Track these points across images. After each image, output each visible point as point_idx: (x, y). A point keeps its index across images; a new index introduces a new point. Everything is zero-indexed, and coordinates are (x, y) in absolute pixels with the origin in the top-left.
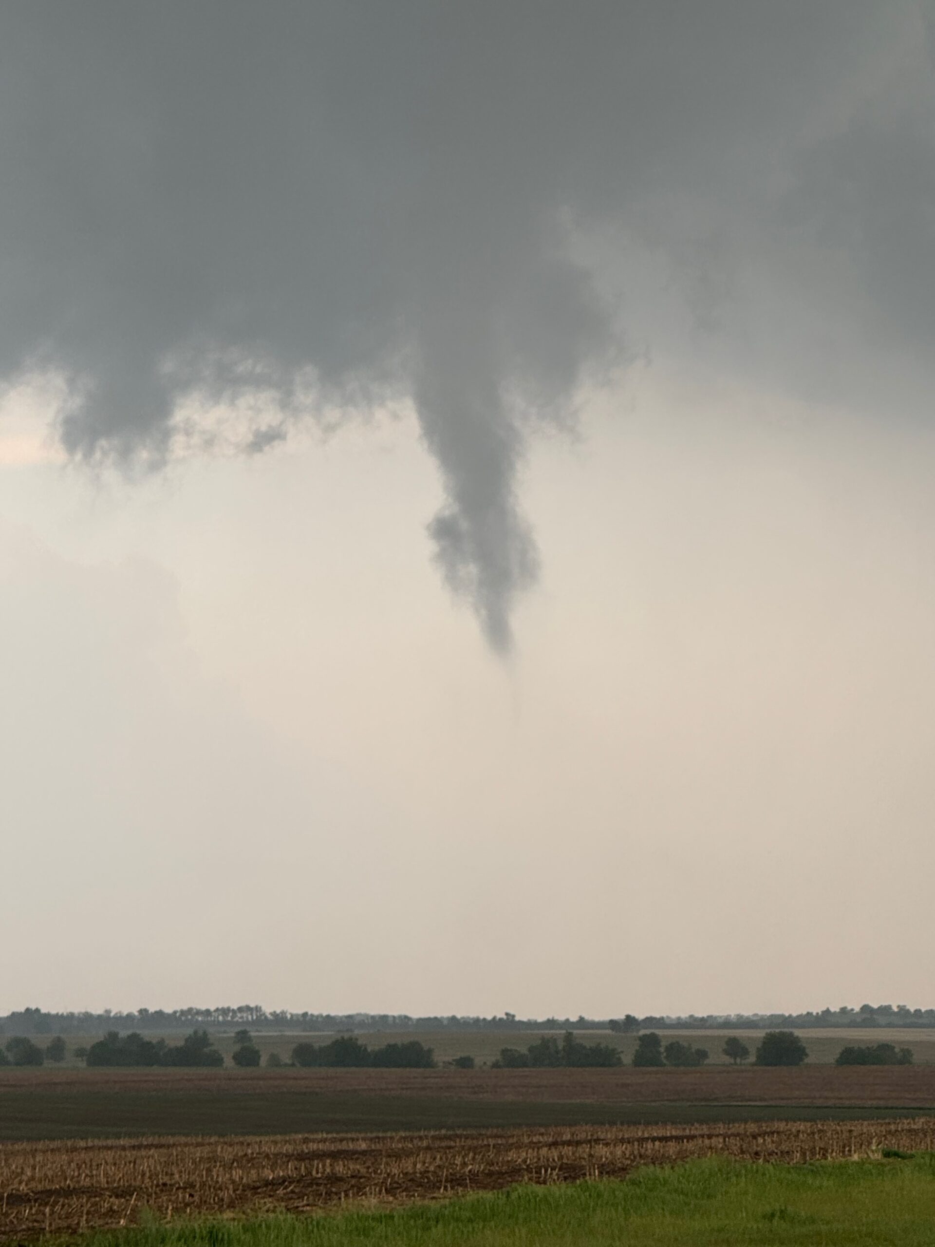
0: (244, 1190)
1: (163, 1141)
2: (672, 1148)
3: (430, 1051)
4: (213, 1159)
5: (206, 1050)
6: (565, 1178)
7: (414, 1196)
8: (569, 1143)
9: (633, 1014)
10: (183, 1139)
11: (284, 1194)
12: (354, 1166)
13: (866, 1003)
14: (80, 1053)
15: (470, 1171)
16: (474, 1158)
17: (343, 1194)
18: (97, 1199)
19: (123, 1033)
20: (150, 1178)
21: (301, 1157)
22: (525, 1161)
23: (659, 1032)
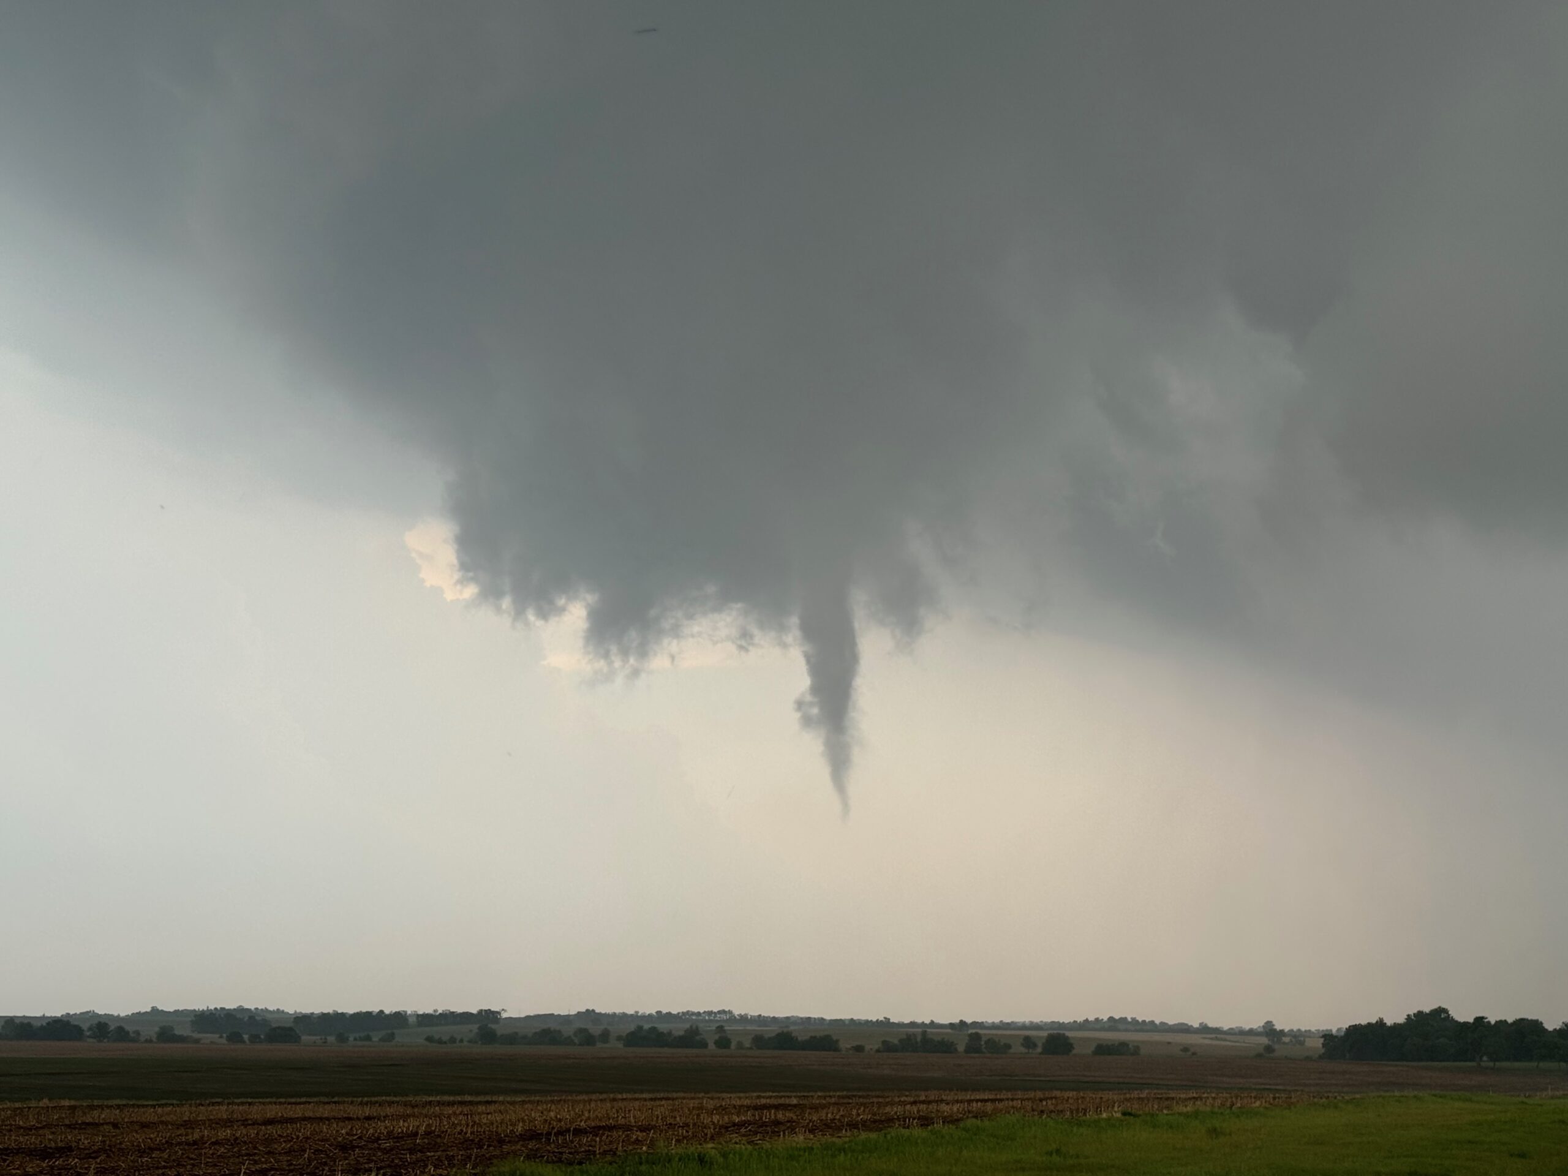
0: (720, 1129)
1: (670, 1095)
2: (989, 1107)
3: (837, 1041)
4: (701, 1108)
5: (698, 1038)
6: (922, 1125)
7: (826, 1135)
8: (923, 1102)
9: (964, 1020)
10: (682, 1095)
11: (745, 1132)
12: (790, 1115)
13: (1111, 1015)
14: (619, 1038)
15: (861, 1119)
16: (864, 1111)
17: (782, 1133)
18: (629, 1132)
19: (646, 1026)
20: (662, 1119)
21: (756, 1108)
22: (896, 1113)
23: (981, 1032)
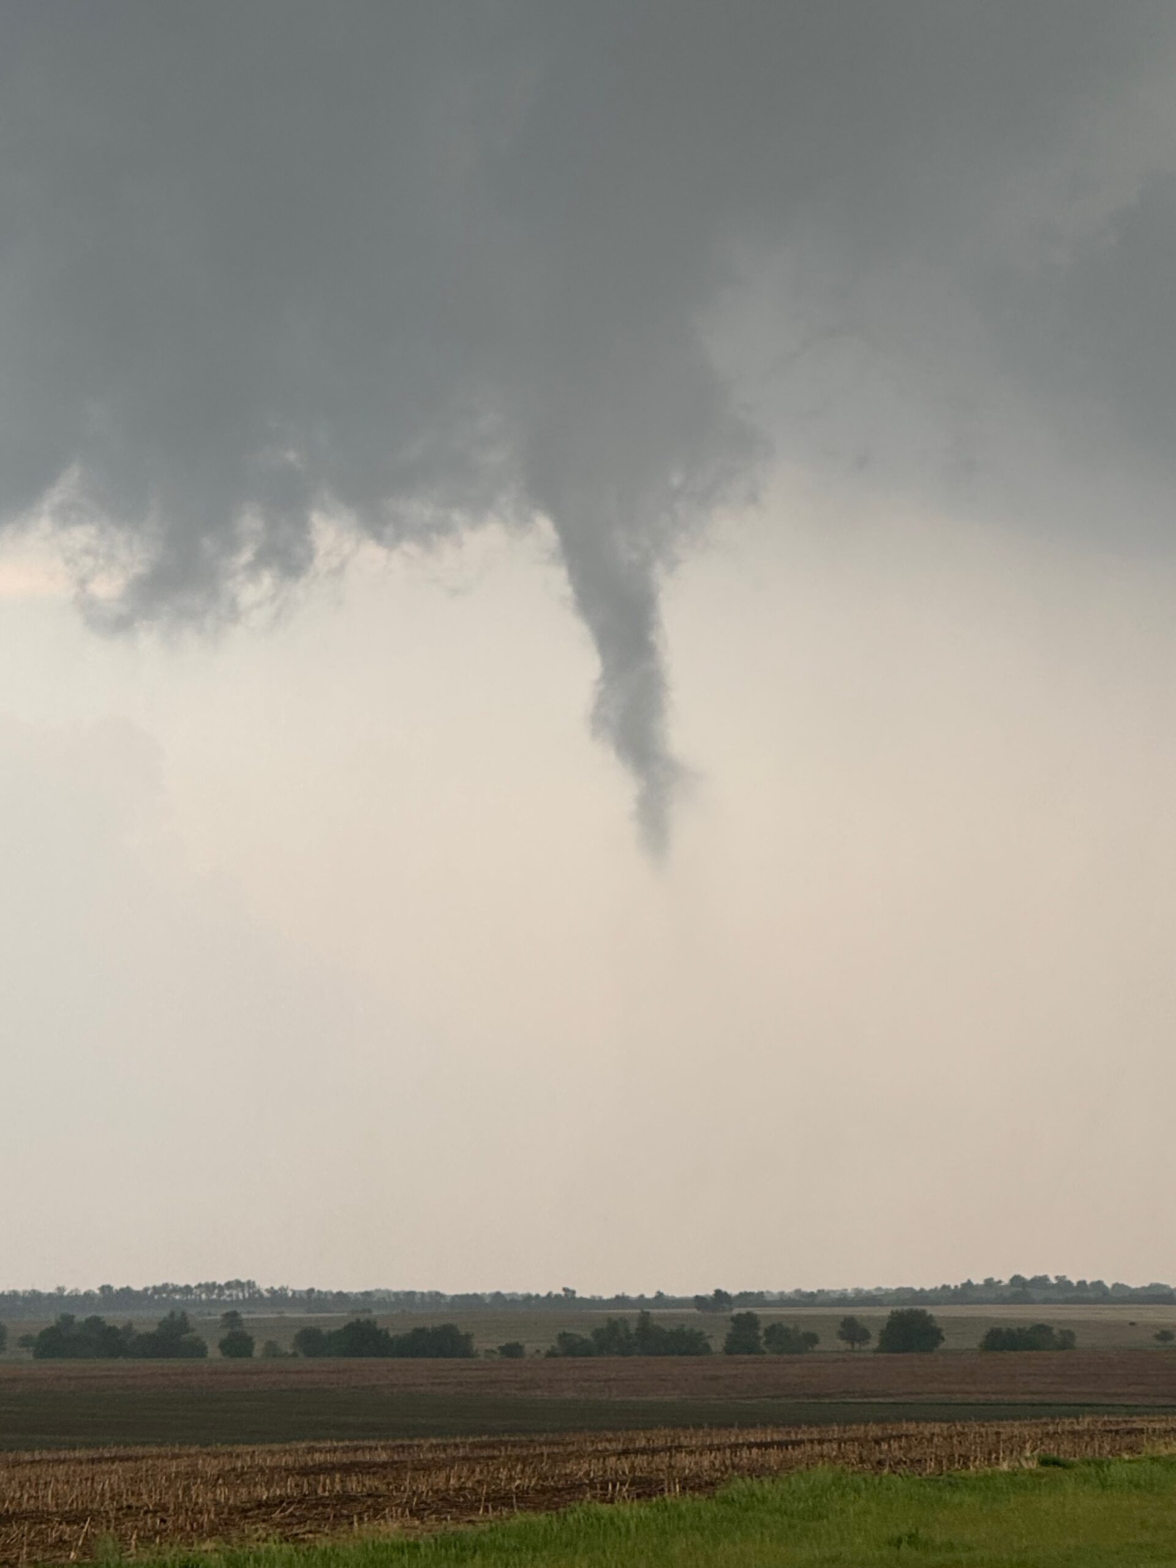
0: (231, 1514)
1: (130, 1451)
2: (774, 1456)
3: (468, 1337)
4: (192, 1474)
5: (185, 1337)
6: (639, 1496)
7: (446, 1519)
8: (643, 1451)
9: (723, 1289)
10: (155, 1450)
11: (282, 1518)
12: (371, 1482)
13: (1017, 1273)
14: (25, 1341)
15: (517, 1487)
16: (523, 1471)
17: (355, 1518)
18: (44, 1526)
19: (80, 1317)
20: (112, 1499)
21: (305, 1471)
22: (587, 1474)
23: (757, 1311)
